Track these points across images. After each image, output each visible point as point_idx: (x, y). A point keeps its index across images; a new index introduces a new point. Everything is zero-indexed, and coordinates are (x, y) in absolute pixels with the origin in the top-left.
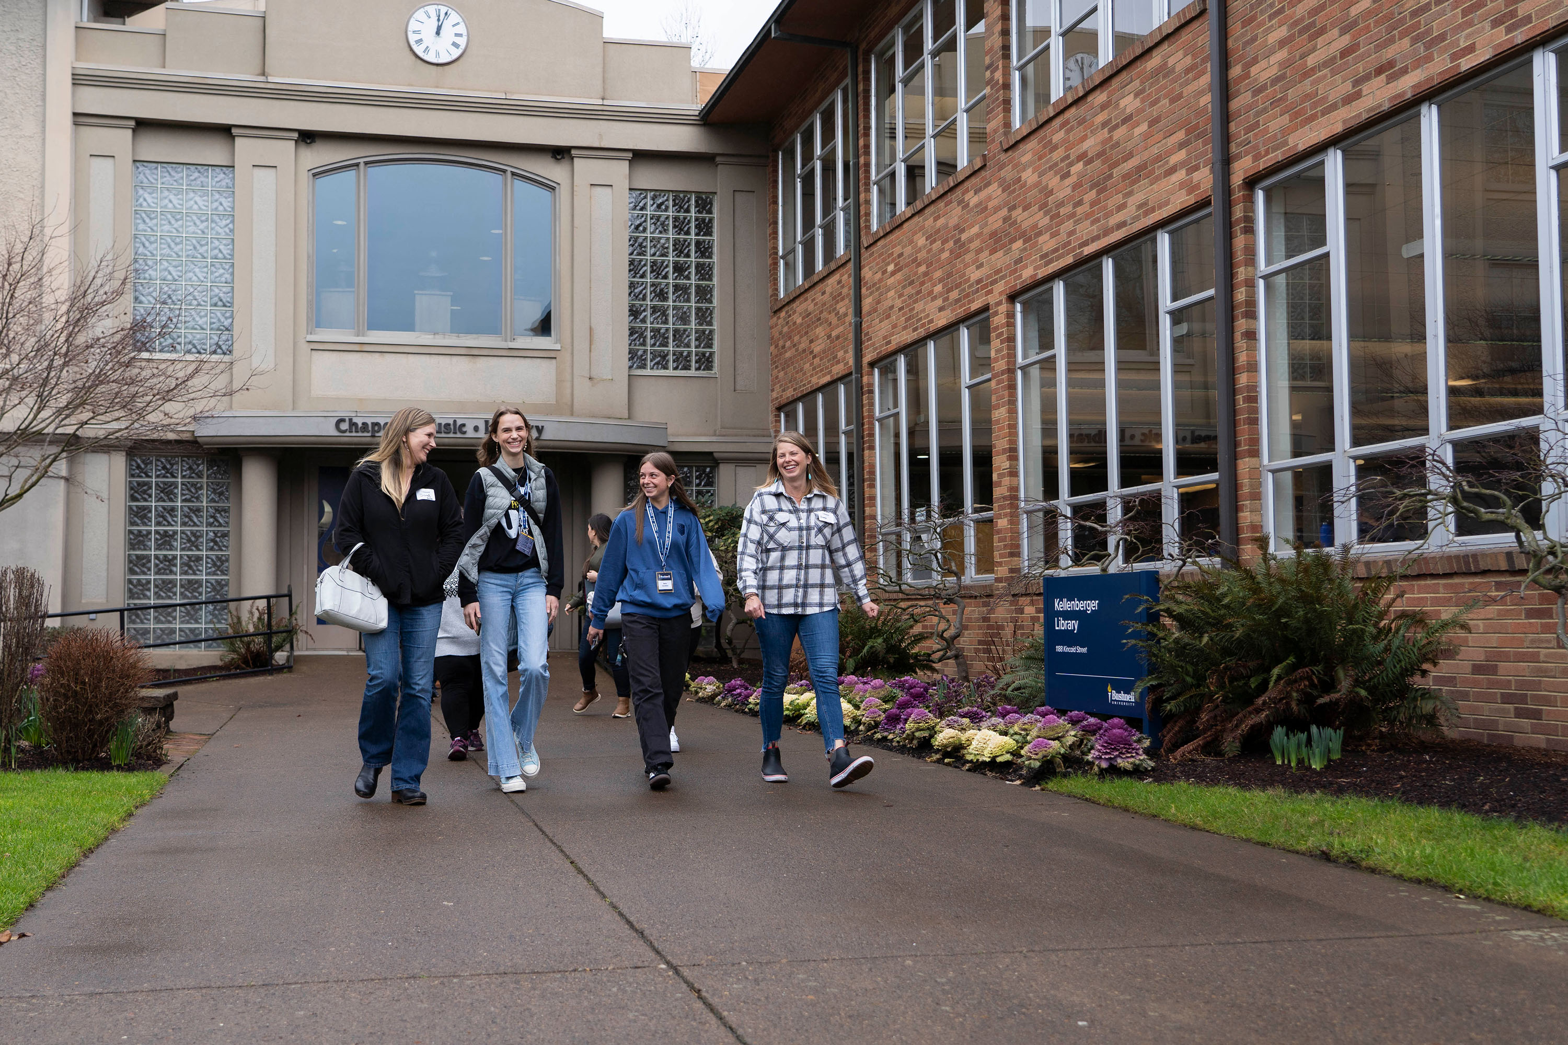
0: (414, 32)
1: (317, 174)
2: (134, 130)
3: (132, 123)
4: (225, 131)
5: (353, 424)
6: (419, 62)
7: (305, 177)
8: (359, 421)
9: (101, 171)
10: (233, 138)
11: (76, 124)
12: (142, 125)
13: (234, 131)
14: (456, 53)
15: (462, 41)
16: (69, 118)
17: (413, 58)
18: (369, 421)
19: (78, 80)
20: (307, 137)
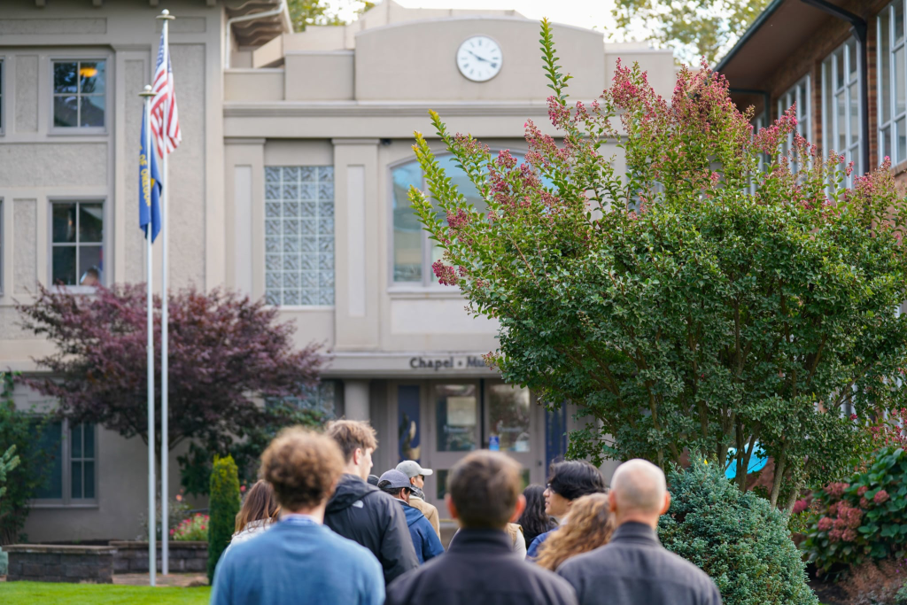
0: (463, 59)
1: (393, 168)
2: (265, 145)
3: (263, 141)
4: (328, 142)
5: (422, 363)
6: (467, 82)
7: (384, 170)
8: (426, 360)
9: (242, 176)
10: (332, 146)
11: (226, 144)
12: (270, 141)
13: (334, 142)
14: (494, 72)
15: (499, 62)
16: (221, 141)
17: (462, 78)
18: (434, 360)
19: (228, 113)
20: (386, 141)
